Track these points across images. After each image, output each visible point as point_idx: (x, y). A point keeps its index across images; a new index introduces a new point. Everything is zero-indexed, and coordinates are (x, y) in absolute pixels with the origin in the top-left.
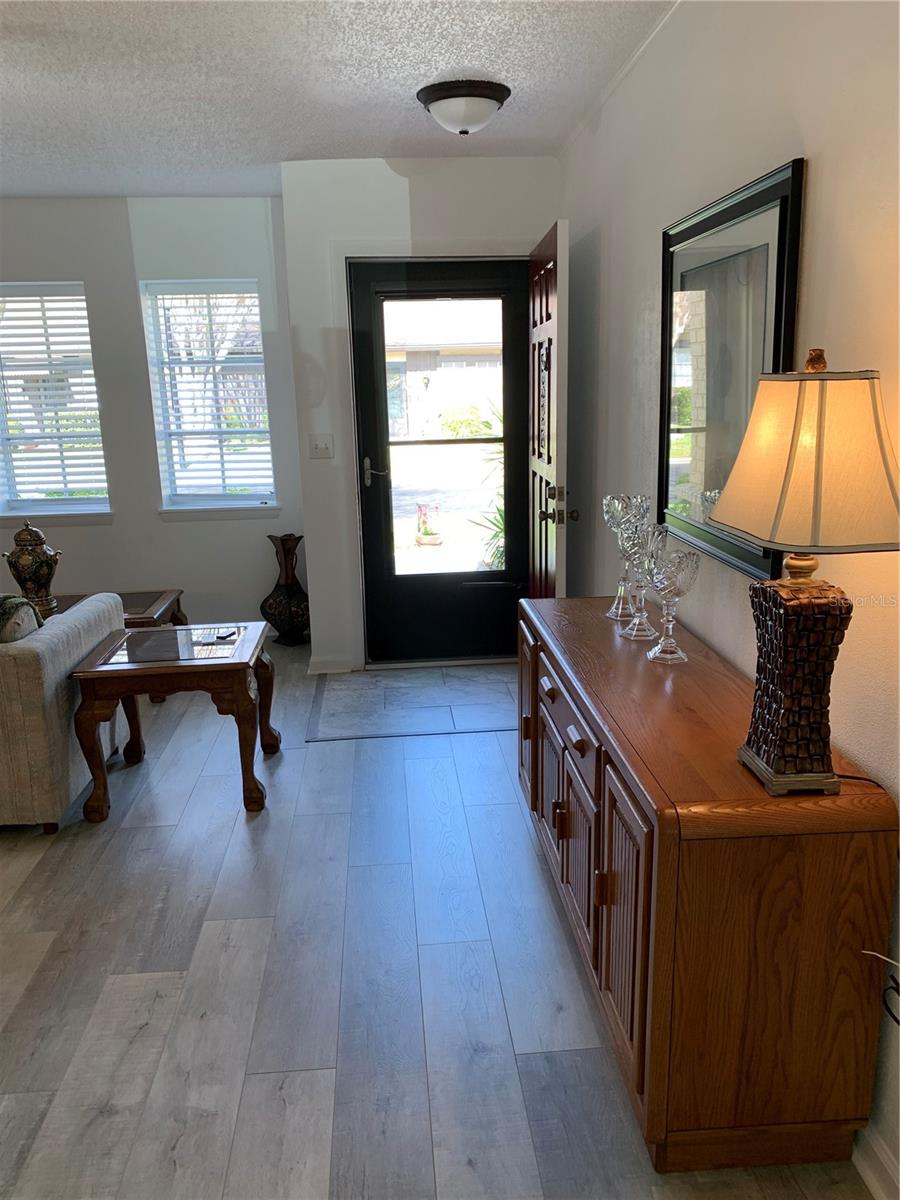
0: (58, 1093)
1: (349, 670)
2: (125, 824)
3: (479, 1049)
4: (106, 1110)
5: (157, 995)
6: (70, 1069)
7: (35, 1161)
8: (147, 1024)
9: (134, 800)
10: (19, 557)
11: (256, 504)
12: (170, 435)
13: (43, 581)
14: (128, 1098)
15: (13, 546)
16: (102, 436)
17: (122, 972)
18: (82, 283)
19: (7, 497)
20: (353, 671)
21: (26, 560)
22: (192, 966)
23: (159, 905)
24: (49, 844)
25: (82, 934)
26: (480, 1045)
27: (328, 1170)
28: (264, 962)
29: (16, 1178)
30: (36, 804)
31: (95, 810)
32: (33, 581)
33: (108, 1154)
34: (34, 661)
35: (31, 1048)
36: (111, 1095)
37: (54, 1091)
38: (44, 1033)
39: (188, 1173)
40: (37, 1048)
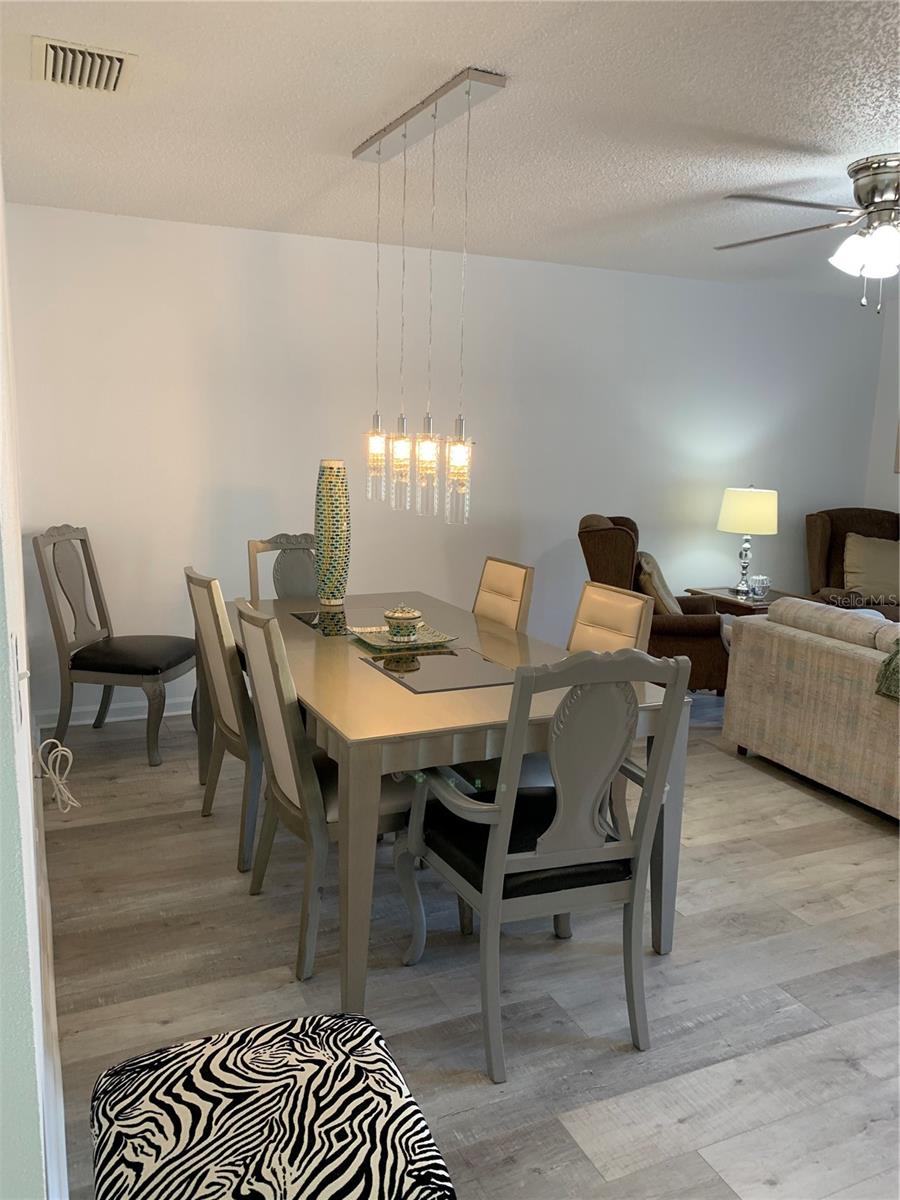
0: (832, 1028)
4: (852, 1062)
6: (853, 1022)
7: (782, 1049)
14: (873, 1069)
29: (764, 1047)
33: (828, 1084)
35: (840, 992)
36: (865, 1057)
37: (830, 1025)
38: (858, 990)
39: (866, 1142)
40: (844, 994)
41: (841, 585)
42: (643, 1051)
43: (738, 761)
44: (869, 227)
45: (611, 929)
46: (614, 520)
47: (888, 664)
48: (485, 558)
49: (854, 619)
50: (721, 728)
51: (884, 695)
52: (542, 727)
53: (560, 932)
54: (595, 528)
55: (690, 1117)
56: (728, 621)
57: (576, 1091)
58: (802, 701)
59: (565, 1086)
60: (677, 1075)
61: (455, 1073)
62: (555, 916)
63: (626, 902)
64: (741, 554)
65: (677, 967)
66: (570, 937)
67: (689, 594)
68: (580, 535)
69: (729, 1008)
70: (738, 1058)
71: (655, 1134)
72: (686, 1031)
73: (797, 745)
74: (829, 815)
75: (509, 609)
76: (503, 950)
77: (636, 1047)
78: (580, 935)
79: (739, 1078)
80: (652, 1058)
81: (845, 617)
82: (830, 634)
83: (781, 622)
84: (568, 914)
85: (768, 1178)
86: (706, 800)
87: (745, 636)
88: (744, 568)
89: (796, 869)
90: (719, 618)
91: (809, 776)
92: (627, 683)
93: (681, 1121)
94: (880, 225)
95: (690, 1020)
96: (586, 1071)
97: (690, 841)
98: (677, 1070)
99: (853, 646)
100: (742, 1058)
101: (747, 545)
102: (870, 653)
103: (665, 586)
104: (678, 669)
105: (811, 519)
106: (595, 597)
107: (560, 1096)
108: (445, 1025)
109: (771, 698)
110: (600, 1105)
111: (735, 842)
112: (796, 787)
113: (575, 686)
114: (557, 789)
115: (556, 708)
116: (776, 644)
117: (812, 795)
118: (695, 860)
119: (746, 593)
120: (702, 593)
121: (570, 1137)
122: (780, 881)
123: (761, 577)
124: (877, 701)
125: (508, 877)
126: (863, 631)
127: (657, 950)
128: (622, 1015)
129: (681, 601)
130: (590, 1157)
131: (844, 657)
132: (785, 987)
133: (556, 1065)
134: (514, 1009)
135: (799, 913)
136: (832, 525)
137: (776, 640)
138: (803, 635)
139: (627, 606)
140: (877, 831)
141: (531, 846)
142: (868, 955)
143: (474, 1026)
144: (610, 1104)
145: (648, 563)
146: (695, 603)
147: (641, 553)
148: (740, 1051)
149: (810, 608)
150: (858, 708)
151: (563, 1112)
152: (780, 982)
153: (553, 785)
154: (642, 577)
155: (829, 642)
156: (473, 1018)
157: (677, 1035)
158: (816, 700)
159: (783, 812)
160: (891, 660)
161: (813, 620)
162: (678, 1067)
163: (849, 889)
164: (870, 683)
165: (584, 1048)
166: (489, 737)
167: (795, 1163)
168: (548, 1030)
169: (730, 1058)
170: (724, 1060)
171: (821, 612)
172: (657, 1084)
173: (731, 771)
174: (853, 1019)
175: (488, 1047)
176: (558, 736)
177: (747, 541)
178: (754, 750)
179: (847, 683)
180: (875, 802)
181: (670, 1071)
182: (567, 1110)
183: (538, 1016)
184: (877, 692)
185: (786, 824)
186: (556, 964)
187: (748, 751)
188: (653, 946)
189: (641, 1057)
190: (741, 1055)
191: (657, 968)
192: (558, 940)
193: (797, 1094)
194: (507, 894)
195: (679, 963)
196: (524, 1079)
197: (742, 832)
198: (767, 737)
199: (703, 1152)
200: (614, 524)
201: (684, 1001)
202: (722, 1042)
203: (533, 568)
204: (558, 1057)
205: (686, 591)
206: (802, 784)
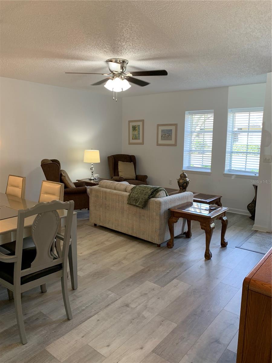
0: (122, 298)
1: (266, 232)
2: (175, 251)
3: (217, 341)
4: (127, 305)
5: (153, 289)
6: (127, 295)
7: (110, 307)
8: (147, 294)
9: (181, 246)
10: (180, 180)
11: (253, 175)
12: (232, 152)
13: (185, 187)
14: (133, 306)
15: (179, 177)
16: (212, 151)
17: (150, 281)
18: (213, 110)
19: (188, 165)
20: (267, 232)
21: (181, 181)
22: (164, 287)
23: (168, 271)
24: (156, 249)
25: (149, 270)
26: (218, 340)
27: (159, 343)
28: (181, 294)
29: (105, 308)
30: (155, 238)
31: (170, 245)
32: (182, 187)
33: (122, 313)
34: (160, 204)
35: (124, 287)
36: (130, 303)
37: (122, 297)
38: (128, 285)
39: (132, 326)
40: (124, 288)
41: (118, 175)
42: (71, 320)
43: (94, 228)
44: (113, 78)
45: (58, 286)
46: (53, 161)
47: (129, 195)
48: (8, 176)
49: (121, 185)
50: (89, 220)
51: (129, 204)
52: (29, 228)
53: (43, 290)
54: (46, 163)
55: (85, 335)
56: (88, 188)
57: (50, 339)
58: (110, 209)
59: (47, 338)
60: (81, 324)
61: (9, 345)
62: (41, 286)
63: (61, 276)
64: (91, 169)
65: (80, 292)
66: (46, 292)
67: (78, 181)
68: (41, 165)
69: (94, 300)
70: (98, 314)
71: (75, 344)
72: (83, 310)
73: (109, 221)
74: (119, 239)
75: (18, 191)
76: (23, 302)
77: (69, 319)
78: (50, 290)
79: (98, 319)
80: (73, 321)
81: (118, 184)
82: (115, 189)
83: (103, 187)
84: (45, 284)
85: (107, 345)
86: (86, 241)
87: (93, 192)
88: (92, 173)
89: (111, 256)
90: (86, 188)
91: (113, 229)
92: (55, 211)
93: (83, 337)
94: (116, 77)
95: (84, 307)
96: (53, 331)
97: (81, 254)
98: (81, 322)
99: (121, 192)
100: (99, 313)
101: (92, 166)
102: (125, 193)
103: (70, 180)
104: (70, 204)
105: (109, 158)
106: (46, 185)
107: (46, 342)
108: (5, 331)
109: (101, 209)
110: (58, 340)
111: (94, 252)
112: (110, 233)
113: (39, 214)
114: (36, 247)
115: (33, 222)
116: (101, 193)
117: (114, 234)
118: (83, 259)
119: (93, 180)
120: (81, 181)
121: (49, 353)
122: (107, 260)
123: (97, 175)
124: (128, 206)
125: (22, 278)
126: (123, 187)
127: (73, 289)
128: (64, 311)
129: (75, 184)
130: (56, 357)
131: (119, 195)
132: (109, 290)
133: (44, 333)
134: (29, 319)
135: (112, 268)
136: (114, 159)
137: (101, 192)
138: (108, 190)
139: (57, 187)
140: (131, 241)
141: (29, 266)
142: (130, 275)
143: (15, 328)
144: (61, 339)
145: (64, 173)
146: (79, 184)
147: (61, 170)
148: (98, 311)
149: (110, 182)
150: (123, 208)
151: (47, 346)
152: (108, 289)
153: (35, 246)
154: (62, 177)
155: (115, 191)
156: (14, 326)
157: (81, 312)
158: (113, 207)
159: (107, 240)
160: (130, 195)
161: (110, 186)
162: (81, 321)
163: (125, 258)
164: (126, 201)
165: (52, 325)
166: (12, 234)
167: (114, 338)
168: (41, 322)
169: (95, 314)
170: (94, 315)
171: (112, 184)
172: (75, 328)
173: (93, 231)
174: (127, 294)
175: (20, 334)
176: (35, 230)
177: (92, 165)
178: (99, 224)
179: (120, 202)
180: (130, 233)
181: (79, 324)
182: (48, 345)
183: (37, 319)
184: (128, 204)
185: (108, 243)
186: (42, 301)
187: (97, 225)
188: (72, 288)
189: (70, 322)
190: (98, 312)
191: (74, 294)
192: (43, 294)
193: (114, 319)
194: (22, 283)
195: (80, 291)
196: (33, 340)
197: (96, 248)
198: (101, 220)
199: (90, 344)
200: (52, 161)
201: (82, 301)
202: (93, 310)
203: (25, 177)
204: (44, 330)
205: (77, 180)
206: (111, 231)
